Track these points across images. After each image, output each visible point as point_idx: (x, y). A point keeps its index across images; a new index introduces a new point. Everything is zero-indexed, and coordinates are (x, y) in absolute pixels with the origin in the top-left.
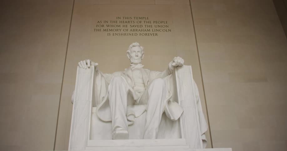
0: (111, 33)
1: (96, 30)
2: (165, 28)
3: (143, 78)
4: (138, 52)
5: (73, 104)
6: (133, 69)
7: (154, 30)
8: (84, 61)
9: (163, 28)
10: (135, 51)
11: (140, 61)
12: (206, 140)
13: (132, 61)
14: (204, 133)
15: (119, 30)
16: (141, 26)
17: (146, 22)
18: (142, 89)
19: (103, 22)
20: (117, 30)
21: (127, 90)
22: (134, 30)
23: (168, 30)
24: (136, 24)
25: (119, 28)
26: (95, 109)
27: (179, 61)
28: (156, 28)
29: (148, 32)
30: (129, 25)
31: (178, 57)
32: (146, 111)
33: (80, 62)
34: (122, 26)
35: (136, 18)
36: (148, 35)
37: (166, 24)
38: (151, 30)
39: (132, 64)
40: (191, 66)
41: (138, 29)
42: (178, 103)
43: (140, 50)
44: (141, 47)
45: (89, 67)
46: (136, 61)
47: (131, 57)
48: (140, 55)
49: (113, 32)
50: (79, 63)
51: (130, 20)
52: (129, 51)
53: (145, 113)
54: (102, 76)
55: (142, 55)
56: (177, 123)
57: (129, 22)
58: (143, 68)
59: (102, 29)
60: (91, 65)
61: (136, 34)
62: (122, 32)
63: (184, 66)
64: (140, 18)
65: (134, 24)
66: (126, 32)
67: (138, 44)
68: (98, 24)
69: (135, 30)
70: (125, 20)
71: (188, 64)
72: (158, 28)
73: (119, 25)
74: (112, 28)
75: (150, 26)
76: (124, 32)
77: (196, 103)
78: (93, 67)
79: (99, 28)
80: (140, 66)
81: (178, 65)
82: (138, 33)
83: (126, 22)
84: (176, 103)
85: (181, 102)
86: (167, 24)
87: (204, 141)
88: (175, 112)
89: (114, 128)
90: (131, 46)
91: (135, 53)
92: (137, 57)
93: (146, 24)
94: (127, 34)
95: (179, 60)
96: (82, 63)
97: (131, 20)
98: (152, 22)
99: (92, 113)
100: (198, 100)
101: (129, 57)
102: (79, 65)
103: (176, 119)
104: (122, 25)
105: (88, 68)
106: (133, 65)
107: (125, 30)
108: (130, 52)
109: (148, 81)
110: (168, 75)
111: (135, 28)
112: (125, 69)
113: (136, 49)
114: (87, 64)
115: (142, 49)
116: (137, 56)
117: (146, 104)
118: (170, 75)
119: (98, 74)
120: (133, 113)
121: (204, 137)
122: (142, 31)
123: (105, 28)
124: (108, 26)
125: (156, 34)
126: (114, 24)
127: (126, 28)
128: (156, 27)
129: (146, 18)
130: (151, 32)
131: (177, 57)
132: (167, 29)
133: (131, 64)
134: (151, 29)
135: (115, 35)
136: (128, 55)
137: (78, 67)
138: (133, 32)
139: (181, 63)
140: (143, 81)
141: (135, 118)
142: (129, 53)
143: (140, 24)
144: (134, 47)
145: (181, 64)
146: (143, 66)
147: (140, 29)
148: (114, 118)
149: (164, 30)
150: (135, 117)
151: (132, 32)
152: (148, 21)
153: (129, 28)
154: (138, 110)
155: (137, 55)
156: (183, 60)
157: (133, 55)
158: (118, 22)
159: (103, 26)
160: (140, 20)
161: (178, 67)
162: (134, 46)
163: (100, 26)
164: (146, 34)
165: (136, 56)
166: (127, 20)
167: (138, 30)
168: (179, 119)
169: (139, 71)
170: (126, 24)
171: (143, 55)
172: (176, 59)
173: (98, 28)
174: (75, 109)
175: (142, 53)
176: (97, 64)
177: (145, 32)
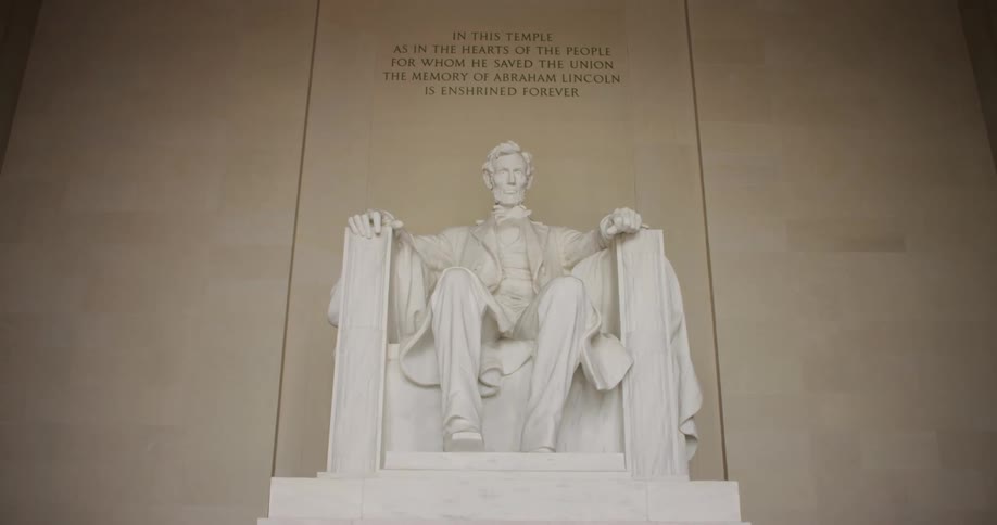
0: (437, 85)
1: (390, 76)
2: (603, 72)
3: (526, 252)
4: (516, 170)
5: (336, 327)
6: (500, 221)
7: (567, 78)
8: (365, 217)
9: (594, 71)
10: (506, 170)
11: (519, 197)
12: (696, 436)
13: (498, 197)
14: (692, 417)
15: (461, 77)
16: (528, 64)
17: (543, 51)
18: (524, 287)
19: (411, 51)
20: (455, 76)
21: (482, 309)
22: (506, 77)
23: (610, 79)
24: (512, 56)
25: (459, 70)
26: (394, 347)
27: (627, 222)
28: (573, 72)
29: (548, 85)
30: (490, 58)
31: (626, 210)
32: (530, 358)
33: (353, 216)
34: (468, 63)
35: (512, 37)
36: (547, 92)
37: (604, 59)
38: (559, 78)
39: (498, 206)
40: (661, 231)
41: (519, 72)
42: (619, 338)
43: (521, 166)
44: (525, 155)
45: (378, 235)
46: (510, 200)
47: (495, 185)
48: (520, 179)
49: (441, 83)
50: (351, 220)
51: (494, 43)
52: (488, 165)
53: (530, 364)
54: (413, 250)
55: (527, 179)
56: (615, 396)
57: (490, 50)
58: (531, 218)
59: (409, 75)
60: (382, 224)
61: (512, 91)
62: (471, 83)
63: (643, 232)
64: (526, 35)
65: (506, 58)
66: (482, 84)
67: (516, 147)
68: (397, 56)
69: (510, 77)
70: (479, 43)
71: (653, 227)
72: (579, 72)
73: (460, 61)
74: (441, 70)
75: (557, 64)
76: (475, 84)
77: (668, 338)
78: (389, 231)
79: (401, 70)
80: (519, 213)
81: (624, 230)
82: (519, 86)
83: (482, 49)
84: (614, 338)
85: (628, 335)
86: (609, 60)
87: (689, 438)
88: (610, 365)
89: (446, 421)
90: (496, 150)
91: (506, 174)
92: (511, 187)
93: (543, 57)
94: (483, 92)
95: (627, 218)
96: (359, 222)
97: (499, 43)
98: (563, 50)
99: (388, 360)
100: (680, 326)
101: (488, 183)
102: (350, 227)
103: (612, 384)
104: (468, 58)
105: (374, 238)
106: (500, 210)
107: (478, 77)
108: (491, 170)
109: (542, 265)
110: (597, 251)
111: (510, 70)
112: (479, 222)
113: (511, 162)
114: (371, 222)
115: (528, 161)
116: (514, 184)
117: (534, 339)
118: (602, 249)
119: (402, 244)
120: (497, 366)
121: (690, 429)
122: (532, 80)
123: (420, 68)
124: (427, 63)
125: (574, 92)
126: (445, 56)
127: (483, 71)
128: (574, 65)
129: (545, 37)
130: (559, 85)
131: (621, 207)
132: (609, 72)
133: (495, 207)
134: (558, 72)
135: (448, 92)
136: (486, 177)
137: (347, 229)
138: (503, 84)
139: (633, 226)
140: (528, 260)
141: (503, 379)
142: (489, 173)
143: (523, 57)
144: (505, 157)
145: (634, 230)
146: (529, 212)
147: (526, 72)
148: (449, 390)
149: (598, 79)
150: (502, 375)
151: (498, 85)
152: (548, 45)
153: (491, 70)
154: (511, 356)
155: (512, 181)
156: (638, 216)
157: (502, 179)
158: (458, 49)
159: (411, 62)
160: (525, 43)
161: (624, 235)
162: (503, 154)
163: (402, 62)
164: (543, 92)
165: (510, 184)
166: (486, 44)
167: (519, 78)
168: (620, 385)
169: (517, 230)
170: (481, 56)
171: (532, 178)
172: (619, 215)
173: (396, 69)
174: (342, 351)
175: (528, 173)
176: (399, 224)
177: (540, 85)
